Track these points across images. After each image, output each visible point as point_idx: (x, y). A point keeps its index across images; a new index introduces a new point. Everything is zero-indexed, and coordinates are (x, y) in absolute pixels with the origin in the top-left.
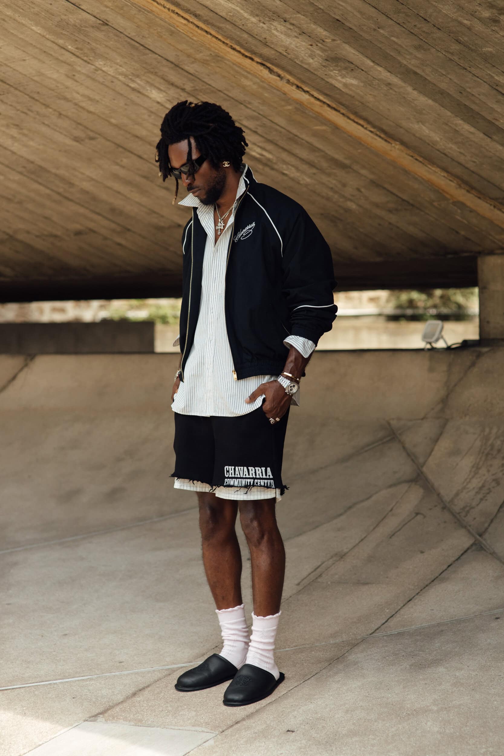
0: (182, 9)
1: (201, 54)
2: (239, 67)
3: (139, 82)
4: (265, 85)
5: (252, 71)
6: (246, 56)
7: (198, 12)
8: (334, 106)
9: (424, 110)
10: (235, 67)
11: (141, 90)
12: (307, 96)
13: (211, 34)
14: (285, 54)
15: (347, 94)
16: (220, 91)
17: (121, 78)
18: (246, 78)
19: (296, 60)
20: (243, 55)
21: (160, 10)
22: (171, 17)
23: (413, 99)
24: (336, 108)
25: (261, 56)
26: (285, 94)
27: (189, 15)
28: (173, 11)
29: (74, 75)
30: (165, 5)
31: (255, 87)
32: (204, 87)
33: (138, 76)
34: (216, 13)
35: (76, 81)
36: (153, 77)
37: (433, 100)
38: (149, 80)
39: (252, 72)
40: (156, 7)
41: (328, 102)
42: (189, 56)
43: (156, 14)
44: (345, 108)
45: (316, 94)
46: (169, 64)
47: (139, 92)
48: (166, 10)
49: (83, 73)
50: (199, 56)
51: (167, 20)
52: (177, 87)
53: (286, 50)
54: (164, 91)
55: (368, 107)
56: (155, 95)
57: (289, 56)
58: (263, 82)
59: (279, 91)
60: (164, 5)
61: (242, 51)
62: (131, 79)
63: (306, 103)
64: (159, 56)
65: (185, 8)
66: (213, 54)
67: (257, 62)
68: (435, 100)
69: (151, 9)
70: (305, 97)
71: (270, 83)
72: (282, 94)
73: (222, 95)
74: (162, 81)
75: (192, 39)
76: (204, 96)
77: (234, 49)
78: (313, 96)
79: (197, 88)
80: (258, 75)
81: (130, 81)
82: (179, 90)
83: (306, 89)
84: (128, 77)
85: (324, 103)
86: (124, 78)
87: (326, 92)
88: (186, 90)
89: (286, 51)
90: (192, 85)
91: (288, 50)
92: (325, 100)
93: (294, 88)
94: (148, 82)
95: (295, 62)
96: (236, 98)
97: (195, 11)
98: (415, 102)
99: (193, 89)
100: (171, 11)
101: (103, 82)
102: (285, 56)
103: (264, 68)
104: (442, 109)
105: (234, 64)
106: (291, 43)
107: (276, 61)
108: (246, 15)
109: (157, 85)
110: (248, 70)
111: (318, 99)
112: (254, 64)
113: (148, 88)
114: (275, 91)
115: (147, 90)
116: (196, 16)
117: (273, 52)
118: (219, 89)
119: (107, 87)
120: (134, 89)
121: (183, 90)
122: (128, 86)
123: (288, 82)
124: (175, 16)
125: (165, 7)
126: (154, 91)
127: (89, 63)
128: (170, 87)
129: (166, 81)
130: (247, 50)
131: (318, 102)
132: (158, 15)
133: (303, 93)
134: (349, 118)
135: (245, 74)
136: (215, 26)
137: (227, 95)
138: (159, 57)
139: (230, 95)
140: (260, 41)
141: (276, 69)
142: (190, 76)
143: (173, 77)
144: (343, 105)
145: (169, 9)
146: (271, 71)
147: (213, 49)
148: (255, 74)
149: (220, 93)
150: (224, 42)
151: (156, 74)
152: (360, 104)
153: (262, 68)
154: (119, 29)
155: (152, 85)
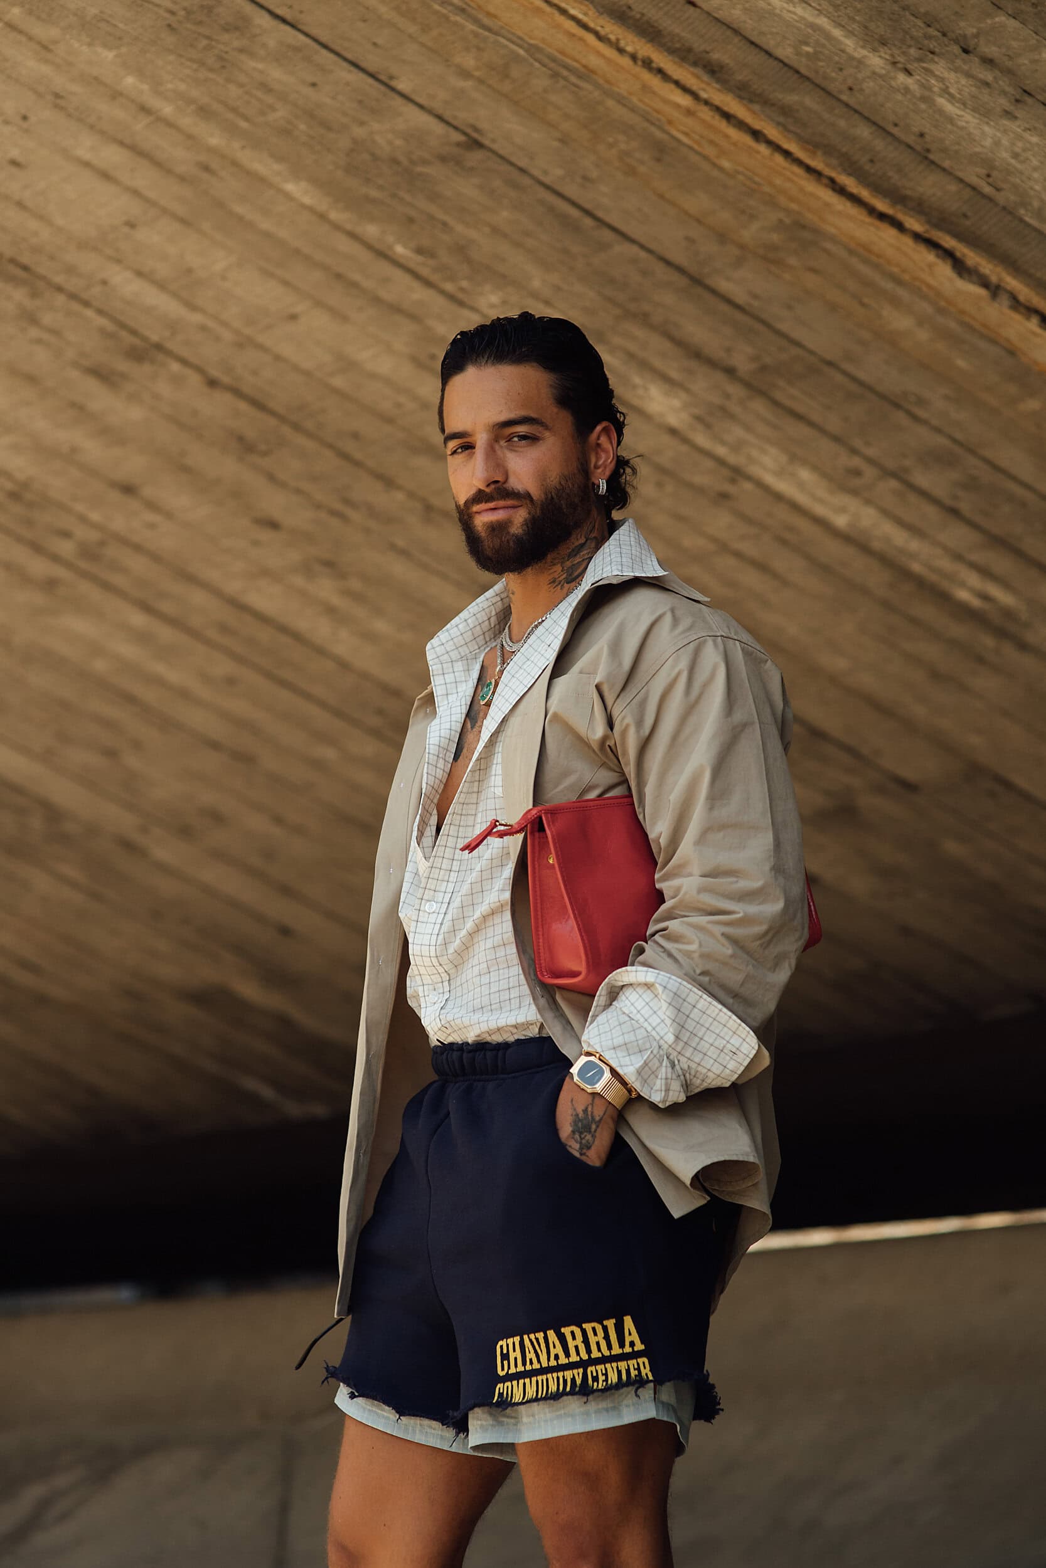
0: (672, 51)
1: (755, 226)
2: (866, 261)
4: (953, 325)
5: (904, 271)
6: (882, 217)
7: (715, 56)
10: (854, 261)
13: (770, 143)
14: (987, 190)
16: (830, 364)
18: (895, 302)
19: (1022, 211)
20: (872, 211)
21: (609, 61)
22: (645, 88)
25: (920, 208)
26: (1012, 352)
27: (692, 69)
28: (647, 64)
30: (622, 44)
31: (923, 335)
34: (768, 53)
36: (640, 333)
38: (632, 347)
39: (906, 277)
40: (599, 54)
42: (722, 237)
43: (601, 81)
46: (675, 277)
48: (626, 61)
50: (749, 233)
51: (635, 100)
52: (712, 363)
53: (989, 176)
54: (681, 386)
56: (659, 401)
57: (1000, 198)
58: (943, 312)
59: (996, 342)
60: (618, 40)
61: (865, 194)
64: (642, 247)
65: (678, 45)
66: (787, 221)
67: (917, 237)
69: (584, 62)
71: (963, 312)
72: (1003, 353)
73: (839, 378)
74: (667, 345)
75: (721, 169)
76: (793, 390)
77: (841, 191)
79: (764, 358)
80: (925, 289)
82: (720, 377)
88: (739, 374)
89: (990, 180)
91: (995, 174)
94: (631, 356)
95: (1021, 220)
97: (707, 53)
99: (754, 363)
100: (640, 63)
102: (990, 199)
103: (938, 256)
105: (851, 252)
106: (997, 143)
107: (968, 223)
108: (850, 44)
109: (657, 363)
110: (895, 270)
112: (907, 241)
113: (639, 380)
114: (982, 344)
116: (714, 70)
117: (953, 187)
118: (829, 357)
121: (730, 372)
123: (1014, 301)
124: (655, 82)
125: (621, 51)
128: (694, 364)
129: (679, 343)
130: (877, 189)
132: (608, 82)
135: (889, 286)
136: (773, 105)
137: (854, 379)
138: (643, 254)
139: (862, 375)
140: (909, 147)
141: (972, 257)
142: (739, 316)
145: (634, 57)
146: (959, 266)
147: (783, 201)
148: (917, 283)
149: (832, 370)
150: (809, 169)
151: (644, 319)
153: (930, 257)
154: (514, 159)
155: (644, 366)
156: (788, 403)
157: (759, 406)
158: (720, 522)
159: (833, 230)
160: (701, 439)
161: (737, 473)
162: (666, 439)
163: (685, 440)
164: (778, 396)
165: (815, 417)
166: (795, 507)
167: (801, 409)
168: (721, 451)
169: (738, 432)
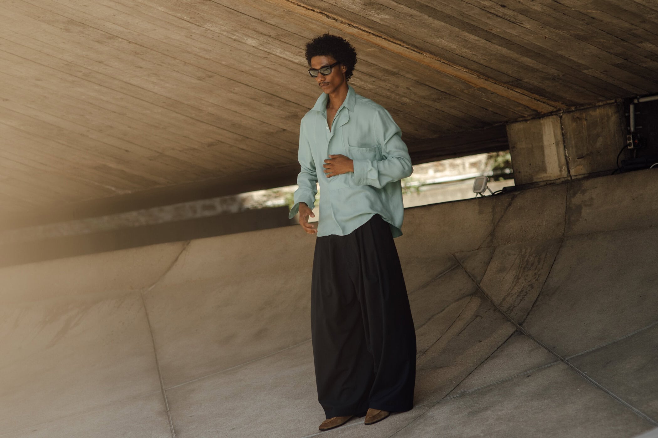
1: (278, 12)
2: (305, 16)
3: (238, 35)
4: (326, 26)
5: (314, 18)
6: (309, 9)
8: (377, 34)
9: (440, 29)
10: (302, 16)
11: (240, 40)
12: (357, 30)
14: (335, 4)
15: (384, 25)
17: (224, 33)
18: (312, 23)
20: (307, 9)
23: (430, 23)
24: (379, 35)
25: (319, 8)
26: (341, 30)
29: (191, 36)
31: (319, 28)
32: (283, 33)
33: (236, 31)
35: (193, 39)
36: (247, 30)
37: (444, 22)
38: (244, 33)
39: (315, 19)
41: (372, 32)
42: (269, 14)
44: (385, 35)
45: (363, 28)
46: (257, 20)
47: (239, 41)
49: (197, 33)
50: (276, 13)
52: (265, 35)
53: (335, 2)
54: (256, 39)
55: (401, 32)
56: (250, 42)
58: (324, 24)
59: (337, 29)
61: (306, 6)
62: (232, 33)
63: (357, 35)
64: (249, 16)
66: (285, 11)
67: (318, 12)
68: (445, 22)
70: (355, 31)
71: (329, 24)
72: (339, 30)
73: (297, 36)
74: (253, 32)
76: (285, 39)
77: (300, 6)
78: (361, 29)
79: (279, 34)
80: (319, 20)
81: (231, 35)
82: (267, 37)
83: (355, 25)
84: (229, 32)
85: (370, 33)
86: (227, 33)
87: (369, 25)
88: (271, 36)
90: (275, 32)
92: (370, 31)
93: (346, 25)
95: (343, 9)
96: (308, 38)
98: (432, 25)
99: (276, 35)
101: (213, 38)
102: (336, 6)
103: (323, 15)
104: (452, 27)
107: (331, 10)
109: (251, 35)
110: (312, 18)
111: (365, 31)
112: (316, 13)
113: (245, 38)
114: (333, 29)
115: (244, 39)
119: (216, 40)
120: (235, 40)
121: (269, 36)
122: (230, 38)
123: (342, 22)
126: (249, 40)
127: (200, 26)
128: (260, 35)
129: (257, 32)
130: (309, 5)
131: (365, 33)
133: (353, 28)
134: (389, 41)
135: (311, 20)
138: (249, 17)
141: (331, 15)
142: (273, 27)
143: (261, 28)
144: (383, 33)
146: (328, 16)
148: (317, 20)
149: (296, 35)
150: (291, 2)
151: (248, 28)
152: (395, 31)
153: (321, 15)
154: (218, 3)
155: (247, 36)
156: (284, 41)
157: (277, 42)
158: (265, 62)
159: (297, 12)
160: (260, 48)
161: (269, 53)
162: (252, 48)
163: (256, 48)
164: (282, 40)
165: (291, 43)
166: (284, 59)
167: (287, 42)
168: (266, 50)
169: (270, 46)
